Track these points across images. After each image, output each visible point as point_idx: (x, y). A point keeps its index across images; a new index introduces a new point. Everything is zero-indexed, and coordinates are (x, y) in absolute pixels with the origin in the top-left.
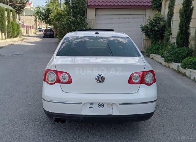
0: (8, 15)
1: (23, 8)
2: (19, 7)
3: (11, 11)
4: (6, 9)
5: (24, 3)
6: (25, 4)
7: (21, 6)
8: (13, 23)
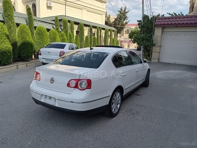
0: (111, 34)
1: (123, 29)
2: (120, 28)
3: (113, 31)
4: (109, 30)
5: (123, 25)
6: (125, 26)
7: (122, 27)
8: (114, 40)
